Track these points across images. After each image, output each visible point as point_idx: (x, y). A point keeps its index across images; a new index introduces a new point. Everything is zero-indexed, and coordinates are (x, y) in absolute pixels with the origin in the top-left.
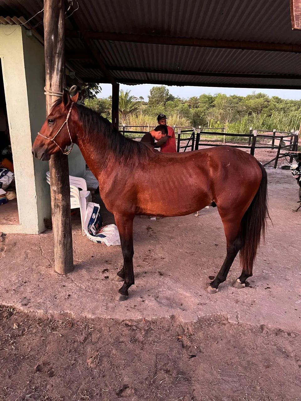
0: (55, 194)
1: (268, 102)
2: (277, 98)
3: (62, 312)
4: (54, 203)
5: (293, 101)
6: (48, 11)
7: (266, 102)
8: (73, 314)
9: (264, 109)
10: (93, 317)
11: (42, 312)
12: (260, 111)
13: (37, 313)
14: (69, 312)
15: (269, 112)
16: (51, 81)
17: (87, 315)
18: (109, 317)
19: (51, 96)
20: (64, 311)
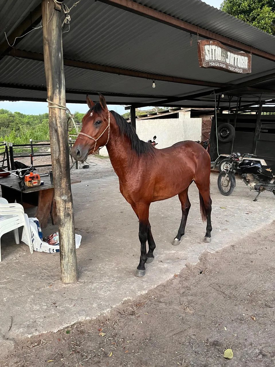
0: (65, 203)
1: (13, 117)
2: (19, 113)
3: (122, 302)
4: (64, 213)
5: (34, 116)
6: (55, 30)
7: (11, 117)
8: (130, 298)
9: (11, 124)
10: (146, 292)
11: (109, 310)
12: (8, 125)
13: (104, 314)
14: (126, 299)
15: (17, 126)
16: (60, 96)
17: (141, 293)
18: (156, 286)
19: (60, 109)
20: (123, 301)
